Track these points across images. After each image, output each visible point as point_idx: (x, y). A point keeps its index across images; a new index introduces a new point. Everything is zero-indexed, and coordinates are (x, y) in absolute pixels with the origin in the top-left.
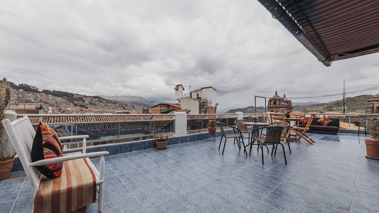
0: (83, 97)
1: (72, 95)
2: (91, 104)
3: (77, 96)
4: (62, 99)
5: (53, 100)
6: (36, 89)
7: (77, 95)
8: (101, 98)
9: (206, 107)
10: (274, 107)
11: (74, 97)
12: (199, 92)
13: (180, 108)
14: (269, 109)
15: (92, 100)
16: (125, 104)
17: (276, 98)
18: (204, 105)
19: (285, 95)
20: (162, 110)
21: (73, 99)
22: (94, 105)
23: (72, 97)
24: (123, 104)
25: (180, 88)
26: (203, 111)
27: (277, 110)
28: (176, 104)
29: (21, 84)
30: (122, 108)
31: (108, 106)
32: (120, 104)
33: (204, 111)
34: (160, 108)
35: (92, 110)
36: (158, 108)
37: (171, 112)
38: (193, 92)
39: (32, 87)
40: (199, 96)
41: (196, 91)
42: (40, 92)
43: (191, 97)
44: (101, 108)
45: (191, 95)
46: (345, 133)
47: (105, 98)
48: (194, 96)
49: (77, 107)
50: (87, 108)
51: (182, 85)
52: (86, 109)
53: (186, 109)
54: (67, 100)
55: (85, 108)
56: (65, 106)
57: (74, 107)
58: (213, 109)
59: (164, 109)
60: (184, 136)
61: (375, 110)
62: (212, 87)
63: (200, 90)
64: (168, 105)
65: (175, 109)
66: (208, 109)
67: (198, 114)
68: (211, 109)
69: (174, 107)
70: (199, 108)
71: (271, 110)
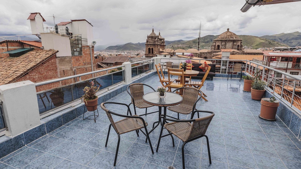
9: (80, 46)
12: (69, 26)
13: (42, 48)
17: (153, 35)
18: (77, 43)
19: (159, 33)
20: (12, 51)
25: (37, 17)
26: (76, 51)
28: (34, 41)
33: (78, 51)
34: (6, 48)
36: (3, 48)
37: (28, 53)
38: (59, 25)
40: (70, 32)
41: (64, 24)
43: (57, 32)
45: (57, 29)
46: (218, 77)
48: (62, 30)
51: (39, 13)
53: (51, 48)
58: (90, 49)
59: (14, 49)
60: (34, 127)
61: (216, 47)
62: (86, 20)
63: (70, 23)
64: (21, 42)
65: (33, 48)
66: (83, 48)
67: (70, 55)
68: (87, 48)
69: (32, 46)
70: (71, 47)
71: (148, 47)
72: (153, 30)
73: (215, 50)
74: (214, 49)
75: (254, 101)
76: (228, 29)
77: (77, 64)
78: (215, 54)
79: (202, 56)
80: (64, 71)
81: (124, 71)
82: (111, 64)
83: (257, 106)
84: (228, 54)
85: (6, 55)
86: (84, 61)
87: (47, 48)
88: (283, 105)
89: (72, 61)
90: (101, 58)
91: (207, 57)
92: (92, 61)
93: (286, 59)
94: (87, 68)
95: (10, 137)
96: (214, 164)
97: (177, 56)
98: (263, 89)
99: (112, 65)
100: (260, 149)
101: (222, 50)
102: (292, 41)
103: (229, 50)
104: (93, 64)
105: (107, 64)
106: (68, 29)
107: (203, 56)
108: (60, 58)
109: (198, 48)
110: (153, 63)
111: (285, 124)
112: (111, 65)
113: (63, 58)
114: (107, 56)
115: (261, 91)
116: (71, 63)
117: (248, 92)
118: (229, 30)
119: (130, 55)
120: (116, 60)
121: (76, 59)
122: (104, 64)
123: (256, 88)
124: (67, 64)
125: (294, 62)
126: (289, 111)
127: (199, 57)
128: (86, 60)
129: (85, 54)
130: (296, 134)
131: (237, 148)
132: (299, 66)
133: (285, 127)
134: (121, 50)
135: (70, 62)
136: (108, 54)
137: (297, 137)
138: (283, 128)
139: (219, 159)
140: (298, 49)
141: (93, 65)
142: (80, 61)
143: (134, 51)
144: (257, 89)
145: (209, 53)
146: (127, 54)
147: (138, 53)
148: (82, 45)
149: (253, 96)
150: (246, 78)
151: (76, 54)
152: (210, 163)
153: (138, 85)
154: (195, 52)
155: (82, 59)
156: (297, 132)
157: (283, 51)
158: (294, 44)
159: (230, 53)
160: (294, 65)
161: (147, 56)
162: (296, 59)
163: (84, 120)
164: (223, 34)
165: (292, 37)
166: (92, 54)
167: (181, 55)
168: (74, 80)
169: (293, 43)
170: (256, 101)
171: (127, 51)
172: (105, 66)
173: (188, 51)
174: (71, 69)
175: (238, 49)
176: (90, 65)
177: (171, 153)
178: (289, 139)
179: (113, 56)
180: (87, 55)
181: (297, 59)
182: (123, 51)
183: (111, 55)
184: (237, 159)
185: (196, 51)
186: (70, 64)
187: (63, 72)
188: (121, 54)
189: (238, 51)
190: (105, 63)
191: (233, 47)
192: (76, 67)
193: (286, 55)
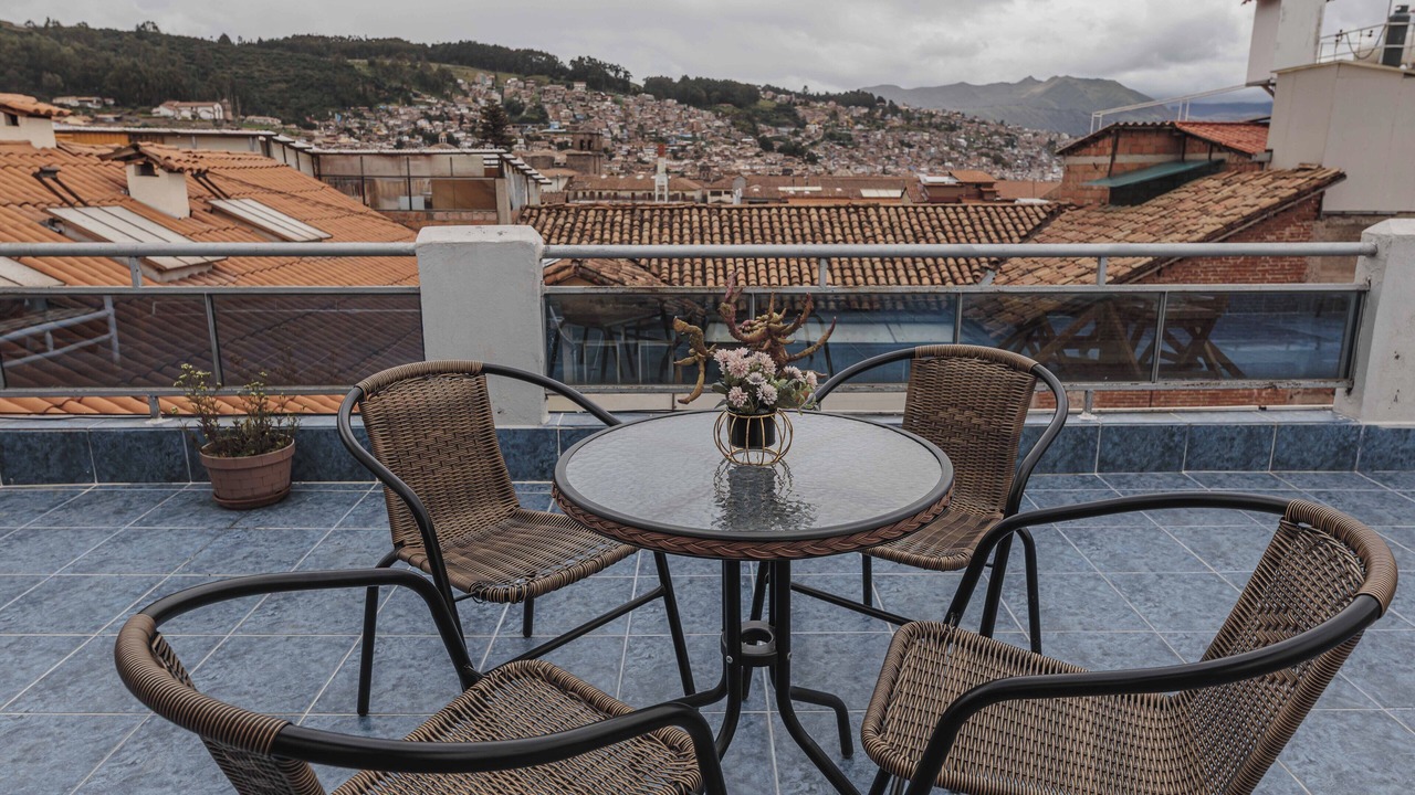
0: (795, 104)
1: (751, 93)
2: (831, 137)
3: (773, 98)
4: (713, 117)
5: (683, 125)
6: (622, 74)
7: (770, 94)
8: (881, 100)
11: (761, 103)
13: (1264, 157)
15: (834, 115)
16: (1002, 130)
20: (1126, 172)
21: (755, 113)
22: (845, 141)
23: (753, 107)
24: (996, 133)
28: (1250, 123)
29: (576, 59)
30: (987, 155)
31: (910, 146)
32: (978, 132)
34: (1109, 160)
35: (835, 171)
36: (1098, 160)
39: (610, 67)
42: (636, 91)
43: (1392, 56)
44: (875, 160)
47: (899, 104)
49: (771, 157)
50: (813, 160)
52: (810, 167)
53: (1311, 160)
54: (733, 124)
55: (805, 162)
56: (727, 153)
57: (757, 155)
59: (1140, 164)
64: (1178, 130)
65: (1222, 161)
69: (1220, 151)
85: (1098, 194)
87: (1285, 160)
108: (1352, 221)
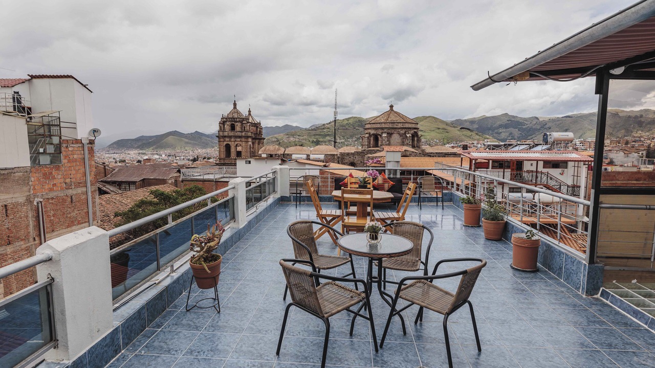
9: (56, 140)
10: (230, 137)
14: (222, 140)
17: (236, 116)
18: (47, 133)
19: (250, 111)
26: (45, 153)
27: (236, 143)
33: (50, 154)
40: (26, 103)
41: (7, 83)
58: (83, 147)
60: (104, 336)
61: (372, 143)
62: (73, 78)
63: (27, 84)
66: (64, 145)
67: (27, 163)
68: (75, 145)
70: (30, 142)
71: (225, 143)
72: (235, 105)
73: (370, 147)
74: (367, 145)
75: (490, 241)
76: (391, 107)
77: (46, 187)
78: (371, 156)
79: (346, 161)
80: (6, 206)
81: (233, 198)
82: (130, 183)
83: (501, 250)
84: (398, 157)
86: (65, 179)
88: (546, 243)
89: (33, 179)
90: (103, 170)
91: (355, 162)
92: (89, 179)
93: (500, 164)
94: (73, 197)
95: (62, 362)
96: (485, 351)
97: (296, 161)
98: (502, 220)
99: (132, 187)
100: (538, 318)
101: (386, 148)
102: (500, 131)
103: (398, 149)
104: (91, 185)
105: (119, 184)
106: (20, 98)
107: (347, 159)
109: (335, 144)
110: (274, 179)
111: (555, 274)
112: (129, 187)
113: (6, 172)
114: (113, 164)
115: (499, 224)
116: (29, 185)
117: (472, 227)
118: (394, 109)
119: (175, 161)
120: (143, 174)
121: (45, 174)
122: (111, 185)
123: (491, 217)
124: (17, 186)
125: (512, 170)
126: (558, 251)
127: (339, 163)
128: (72, 176)
129: (69, 162)
130: (576, 286)
131: (505, 321)
132: (521, 177)
133: (556, 279)
134: (152, 148)
135: (25, 181)
136: (114, 159)
137: (579, 292)
138: (554, 282)
139: (489, 341)
140: (516, 146)
141: (91, 188)
142: (54, 178)
143: (185, 152)
144: (493, 219)
145: (358, 153)
146: (167, 158)
147: (196, 157)
148: (60, 138)
149: (487, 233)
150: (467, 202)
151: (45, 160)
152: (480, 349)
153: (304, 225)
154: (329, 152)
155: (61, 173)
156: (578, 284)
157: (493, 149)
158: (503, 135)
159: (400, 153)
160: (514, 174)
161: (223, 162)
162: (515, 164)
163: (188, 311)
164: (383, 115)
165: (498, 123)
166: (89, 160)
167: (304, 159)
168: (37, 229)
169: (501, 134)
170: (494, 242)
171: (168, 151)
172: (112, 188)
173: (315, 151)
174: (29, 201)
175: (413, 147)
176: (84, 189)
177: (408, 346)
178: (569, 297)
179: (128, 163)
180: (74, 164)
181: (517, 164)
182: (155, 152)
183: (124, 161)
184: (514, 337)
185: (332, 151)
186: (25, 189)
187: (4, 211)
188: (152, 158)
189: (413, 150)
190: (113, 183)
191: (403, 142)
192: (44, 193)
193: (499, 156)
